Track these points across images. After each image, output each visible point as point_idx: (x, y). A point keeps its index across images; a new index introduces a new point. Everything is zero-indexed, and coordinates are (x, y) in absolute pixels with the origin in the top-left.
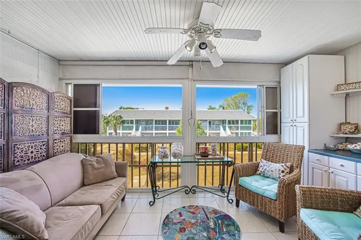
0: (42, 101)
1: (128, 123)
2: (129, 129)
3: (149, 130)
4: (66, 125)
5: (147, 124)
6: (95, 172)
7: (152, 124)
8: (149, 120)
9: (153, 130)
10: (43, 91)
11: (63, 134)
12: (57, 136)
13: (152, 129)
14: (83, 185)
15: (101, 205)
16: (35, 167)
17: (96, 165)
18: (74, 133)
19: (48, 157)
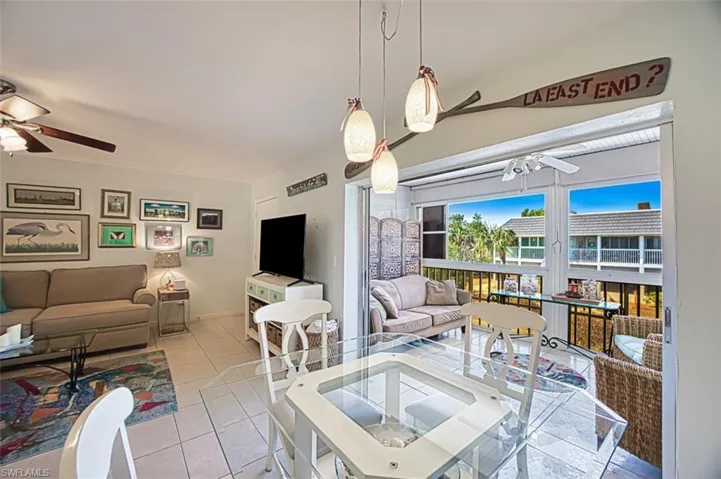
0: (397, 229)
1: (534, 244)
2: (537, 257)
3: (584, 259)
4: (416, 248)
5: (580, 247)
6: (437, 295)
7: (595, 246)
8: (585, 237)
9: (596, 261)
10: (399, 221)
11: (413, 257)
12: (408, 259)
13: (593, 257)
14: (426, 304)
15: (432, 316)
16: (394, 280)
17: (438, 289)
18: (424, 257)
19: (402, 276)
